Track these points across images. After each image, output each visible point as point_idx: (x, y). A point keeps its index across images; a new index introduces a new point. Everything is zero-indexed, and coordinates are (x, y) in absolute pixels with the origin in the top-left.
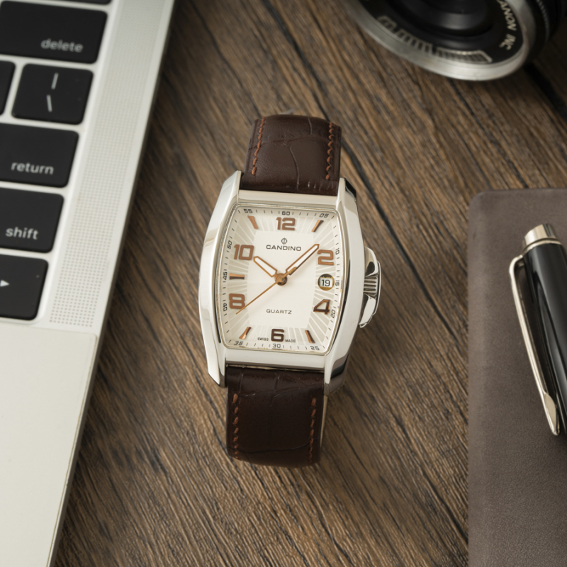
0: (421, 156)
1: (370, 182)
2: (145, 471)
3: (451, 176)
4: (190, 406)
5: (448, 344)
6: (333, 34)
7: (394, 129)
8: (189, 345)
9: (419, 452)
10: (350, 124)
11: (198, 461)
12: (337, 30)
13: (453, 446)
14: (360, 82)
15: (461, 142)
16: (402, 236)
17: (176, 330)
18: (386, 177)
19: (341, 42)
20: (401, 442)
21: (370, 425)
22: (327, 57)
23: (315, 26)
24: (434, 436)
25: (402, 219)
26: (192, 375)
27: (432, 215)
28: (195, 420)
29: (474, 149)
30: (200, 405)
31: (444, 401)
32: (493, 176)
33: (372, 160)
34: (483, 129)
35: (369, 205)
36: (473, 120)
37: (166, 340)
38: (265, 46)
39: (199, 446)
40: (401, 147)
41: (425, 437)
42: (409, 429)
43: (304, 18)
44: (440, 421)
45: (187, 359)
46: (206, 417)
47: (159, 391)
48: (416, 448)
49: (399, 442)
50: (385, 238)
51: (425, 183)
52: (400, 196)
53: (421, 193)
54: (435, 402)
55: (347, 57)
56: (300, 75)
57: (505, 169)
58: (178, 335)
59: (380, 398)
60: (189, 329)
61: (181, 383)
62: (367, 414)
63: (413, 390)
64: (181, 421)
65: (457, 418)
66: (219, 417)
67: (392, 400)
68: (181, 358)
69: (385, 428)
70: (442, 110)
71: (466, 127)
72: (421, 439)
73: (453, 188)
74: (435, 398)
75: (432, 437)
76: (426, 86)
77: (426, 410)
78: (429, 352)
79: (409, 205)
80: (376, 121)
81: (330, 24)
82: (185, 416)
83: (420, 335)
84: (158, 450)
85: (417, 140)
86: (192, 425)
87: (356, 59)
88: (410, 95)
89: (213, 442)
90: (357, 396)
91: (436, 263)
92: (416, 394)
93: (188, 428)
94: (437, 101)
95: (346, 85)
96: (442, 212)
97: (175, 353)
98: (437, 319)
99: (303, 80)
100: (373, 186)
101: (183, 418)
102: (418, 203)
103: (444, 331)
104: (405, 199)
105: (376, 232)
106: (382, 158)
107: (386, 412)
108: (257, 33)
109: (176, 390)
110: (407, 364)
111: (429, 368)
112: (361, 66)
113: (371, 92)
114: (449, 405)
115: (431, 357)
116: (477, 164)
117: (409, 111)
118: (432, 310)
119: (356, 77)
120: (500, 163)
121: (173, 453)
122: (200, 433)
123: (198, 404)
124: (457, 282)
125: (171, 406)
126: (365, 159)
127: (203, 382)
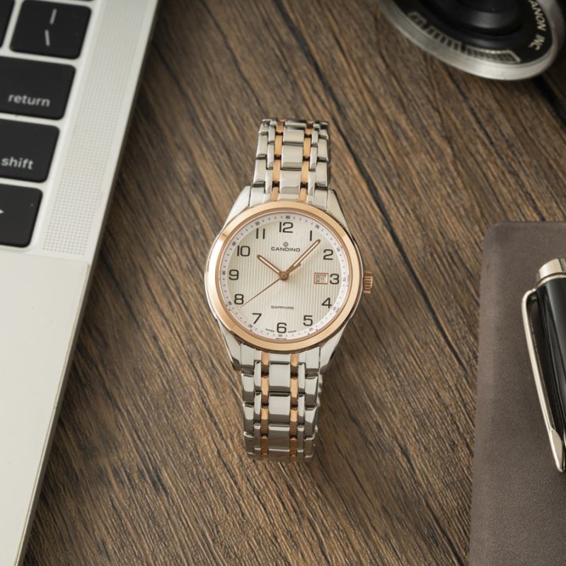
0: (438, 184)
1: (386, 208)
2: (146, 491)
3: (468, 205)
4: (194, 427)
5: (457, 375)
6: (355, 56)
7: (412, 156)
8: (195, 365)
9: (423, 483)
10: (368, 149)
11: (201, 483)
12: (359, 53)
13: (457, 478)
14: (379, 106)
15: (479, 171)
16: (416, 263)
17: (184, 350)
18: (402, 204)
19: (362, 65)
20: (406, 472)
21: (375, 454)
22: (349, 81)
23: (337, 47)
24: (439, 468)
25: (417, 247)
26: (198, 396)
27: (446, 244)
28: (199, 441)
29: (491, 178)
30: (204, 426)
31: (450, 432)
32: (509, 207)
33: (389, 185)
34: (502, 159)
35: (384, 231)
36: (493, 150)
37: (173, 359)
38: (285, 66)
39: (202, 468)
40: (418, 174)
41: (429, 468)
42: (414, 459)
43: (326, 40)
44: (446, 453)
45: (194, 380)
46: (210, 438)
47: (164, 411)
48: (421, 479)
49: (403, 471)
50: (398, 265)
51: (441, 211)
52: (416, 223)
53: (437, 221)
54: (442, 433)
55: (368, 81)
56: (319, 97)
57: (523, 199)
58: (186, 355)
59: (386, 426)
60: (197, 349)
61: (186, 403)
62: (373, 442)
63: (420, 421)
64: (184, 441)
65: (462, 451)
66: (223, 439)
67: (398, 429)
68: (187, 378)
69: (390, 457)
70: (462, 138)
71: (485, 156)
72: (425, 470)
73: (469, 218)
74: (442, 429)
75: (437, 468)
76: (447, 113)
77: (432, 441)
78: (437, 383)
79: (424, 233)
80: (395, 147)
81: (353, 47)
82: (188, 436)
83: (429, 365)
84: (160, 470)
85: (435, 168)
86: (196, 446)
87: (377, 83)
88: (430, 122)
89: (218, 463)
90: (362, 423)
91: (449, 293)
92: (422, 424)
93: (192, 449)
94: (457, 129)
95: (365, 109)
96: (457, 241)
97: (182, 373)
98: (447, 349)
99: (323, 103)
100: (388, 212)
101: (186, 439)
102: (433, 231)
103: (454, 362)
104: (420, 227)
105: (389, 258)
106: (399, 184)
107: (392, 441)
108: (278, 52)
109: (181, 410)
110: (415, 394)
111: (437, 399)
112: (382, 90)
113: (391, 117)
114: (455, 436)
115: (439, 387)
116: (495, 194)
117: (428, 138)
118: (443, 340)
119: (377, 102)
120: (518, 195)
121: (175, 474)
122: (204, 455)
123: (202, 426)
124: (469, 313)
125: (175, 426)
126: (382, 184)
127: (209, 403)
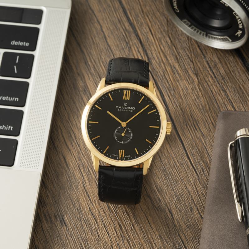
0: (191, 94)
1: (168, 104)
2: (57, 224)
3: (203, 104)
4: (79, 197)
5: (195, 178)
6: (157, 37)
7: (180, 81)
8: (81, 170)
9: (177, 225)
10: (161, 78)
11: (81, 222)
12: (159, 35)
13: (192, 224)
14: (167, 59)
15: (209, 89)
16: (179, 129)
17: (77, 164)
18: (175, 102)
19: (161, 41)
20: (170, 220)
21: (157, 212)
22: (154, 47)
23: (150, 33)
24: (185, 219)
25: (180, 122)
26: (82, 184)
27: (193, 121)
28: (81, 204)
29: (214, 92)
30: (84, 197)
31: (191, 204)
32: (222, 105)
33: (169, 94)
34: (219, 84)
36: (215, 80)
37: (72, 167)
38: (127, 40)
39: (82, 215)
40: (182, 89)
41: (181, 219)
42: (174, 214)
43: (145, 29)
44: (188, 212)
45: (80, 177)
46: (86, 203)
47: (67, 190)
51: (192, 106)
52: (180, 111)
53: (189, 111)
54: (187, 204)
55: (162, 48)
56: (141, 54)
57: (227, 102)
58: (77, 166)
59: (163, 200)
60: (82, 163)
61: (77, 187)
62: (157, 207)
63: (178, 198)
64: (75, 204)
65: (195, 212)
66: (91, 203)
67: (168, 201)
68: (78, 176)
69: (164, 214)
70: (202, 74)
71: (212, 83)
72: (179, 220)
73: (203, 110)
74: (187, 202)
75: (184, 219)
76: (196, 63)
77: (182, 207)
78: (186, 182)
79: (184, 116)
80: (173, 77)
81: (157, 33)
82: (77, 201)
83: (183, 174)
84: (64, 216)
85: (190, 87)
86: (80, 206)
87: (167, 49)
88: (189, 67)
89: (89, 213)
90: (152, 198)
91: (193, 142)
92: (179, 200)
93: (78, 207)
94: (200, 70)
95: (161, 60)
96: (198, 120)
97: (75, 174)
98: (191, 167)
100: (169, 106)
101: (76, 203)
102: (188, 115)
103: (194, 173)
104: (182, 113)
106: (174, 94)
107: (165, 207)
108: (124, 34)
109: (74, 190)
110: (176, 186)
111: (185, 189)
112: (168, 52)
113: (172, 64)
114: (193, 205)
115: (187, 184)
116: (215, 100)
117: (187, 74)
118: (189, 163)
119: (166, 57)
120: (225, 100)
121: (70, 218)
122: (83, 210)
124: (201, 152)
125: (71, 196)
126: (166, 93)
127: (86, 187)
